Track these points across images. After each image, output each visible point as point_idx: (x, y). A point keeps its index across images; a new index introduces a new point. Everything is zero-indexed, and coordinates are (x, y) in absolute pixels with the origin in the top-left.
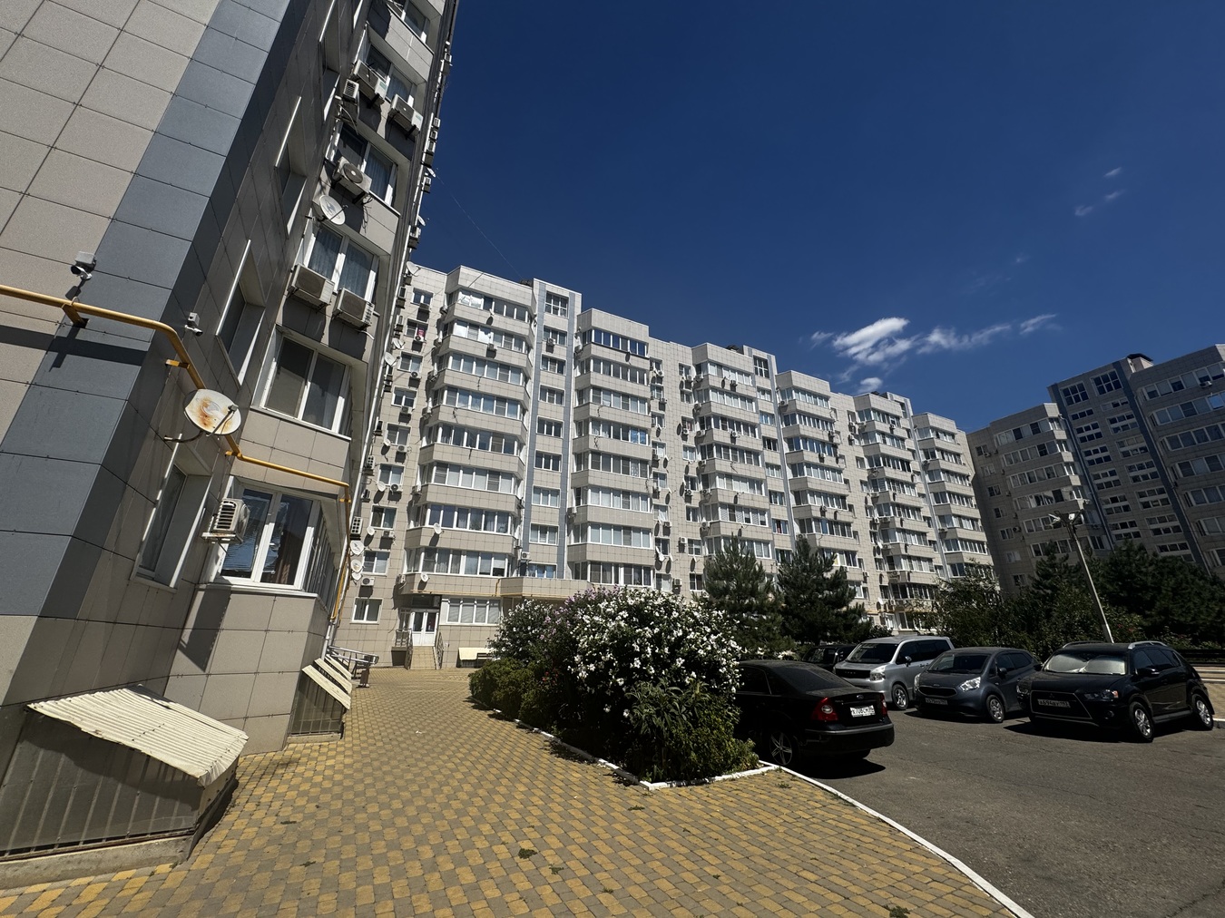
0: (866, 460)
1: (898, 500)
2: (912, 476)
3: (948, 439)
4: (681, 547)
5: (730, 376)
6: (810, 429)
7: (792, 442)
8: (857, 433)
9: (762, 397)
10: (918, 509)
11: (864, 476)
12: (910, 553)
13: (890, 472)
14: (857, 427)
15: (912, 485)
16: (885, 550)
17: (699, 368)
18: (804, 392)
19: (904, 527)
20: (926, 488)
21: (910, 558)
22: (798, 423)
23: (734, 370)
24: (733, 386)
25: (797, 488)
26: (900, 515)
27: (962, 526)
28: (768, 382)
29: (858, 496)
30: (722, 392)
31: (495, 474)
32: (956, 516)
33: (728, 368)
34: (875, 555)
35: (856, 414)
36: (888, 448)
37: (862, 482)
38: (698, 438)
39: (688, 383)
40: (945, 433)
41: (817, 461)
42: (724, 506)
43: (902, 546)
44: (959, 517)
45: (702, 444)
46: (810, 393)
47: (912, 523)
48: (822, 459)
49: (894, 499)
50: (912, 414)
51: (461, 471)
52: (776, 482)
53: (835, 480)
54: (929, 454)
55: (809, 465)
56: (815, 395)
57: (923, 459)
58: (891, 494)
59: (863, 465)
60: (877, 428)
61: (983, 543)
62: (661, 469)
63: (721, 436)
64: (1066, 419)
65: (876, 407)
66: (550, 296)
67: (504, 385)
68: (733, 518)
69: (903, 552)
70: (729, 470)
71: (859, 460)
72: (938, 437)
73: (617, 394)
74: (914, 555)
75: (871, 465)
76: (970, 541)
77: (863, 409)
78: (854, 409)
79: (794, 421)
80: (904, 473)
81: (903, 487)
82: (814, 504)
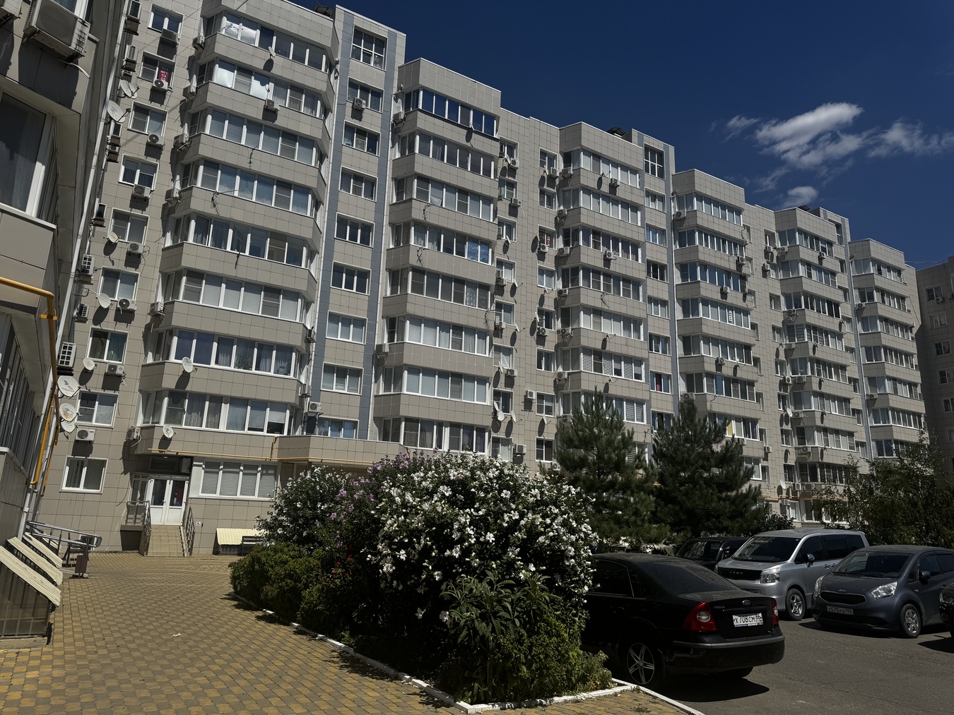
0: (782, 299)
1: (819, 355)
2: (840, 324)
3: (892, 276)
4: (528, 404)
5: (610, 173)
6: (712, 252)
7: (687, 270)
8: (775, 261)
9: (652, 205)
10: (843, 368)
11: (778, 319)
12: (827, 424)
13: (812, 317)
14: (776, 253)
15: (839, 336)
16: (796, 419)
17: (569, 158)
18: (709, 200)
19: (823, 390)
20: (856, 340)
21: (826, 431)
22: (697, 243)
23: (616, 164)
24: (613, 186)
25: (688, 332)
26: (819, 374)
27: (896, 392)
28: (661, 183)
29: (768, 347)
30: (597, 195)
31: (273, 292)
32: (890, 378)
33: (608, 161)
34: (781, 425)
35: (777, 235)
36: (813, 284)
37: (774, 328)
38: (560, 258)
39: (551, 179)
40: (890, 268)
41: (717, 297)
42: (588, 351)
43: (818, 415)
44: (895, 380)
45: (564, 267)
46: (717, 203)
47: (834, 385)
48: (724, 295)
49: (814, 353)
50: (849, 240)
51: (224, 286)
52: (659, 323)
53: (739, 323)
54: (866, 295)
55: (706, 302)
56: (724, 206)
57: (857, 301)
58: (811, 346)
59: (777, 305)
60: (802, 256)
61: (919, 415)
62: (506, 299)
63: (590, 255)
65: (803, 226)
66: (359, 34)
67: (287, 163)
68: (598, 368)
69: (818, 423)
70: (598, 304)
71: (774, 298)
72: (880, 272)
73: (452, 188)
74: (832, 426)
75: (789, 306)
76: (904, 412)
77: (786, 228)
78: (773, 229)
79: (692, 241)
80: (831, 318)
81: (827, 336)
82: (709, 354)
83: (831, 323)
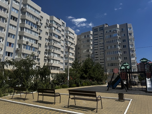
0: (49, 33)
6: (30, 18)
7: (23, 20)
8: (48, 26)
9: (15, 3)
10: (60, 49)
11: (47, 37)
12: (54, 58)
13: (54, 38)
14: (49, 24)
15: (60, 43)
16: (48, 57)
18: (31, 7)
19: (54, 52)
20: (64, 45)
21: (54, 60)
22: (26, 15)
25: (21, 34)
26: (54, 49)
29: (43, 42)
34: (44, 58)
35: (49, 21)
36: (56, 32)
37: (46, 39)
40: (72, 33)
41: (30, 28)
44: (70, 53)
46: (33, 8)
47: (57, 51)
48: (32, 28)
49: (53, 45)
50: (65, 26)
52: (13, 31)
53: (35, 35)
54: (67, 37)
55: (26, 28)
56: (35, 10)
57: (65, 38)
58: (53, 43)
59: (47, 35)
61: (73, 59)
65: (55, 20)
69: (52, 58)
71: (47, 33)
72: (70, 33)
75: (50, 35)
77: (51, 20)
78: (49, 19)
79: (25, 14)
80: (58, 39)
81: (57, 42)
82: (25, 40)
83: (59, 40)
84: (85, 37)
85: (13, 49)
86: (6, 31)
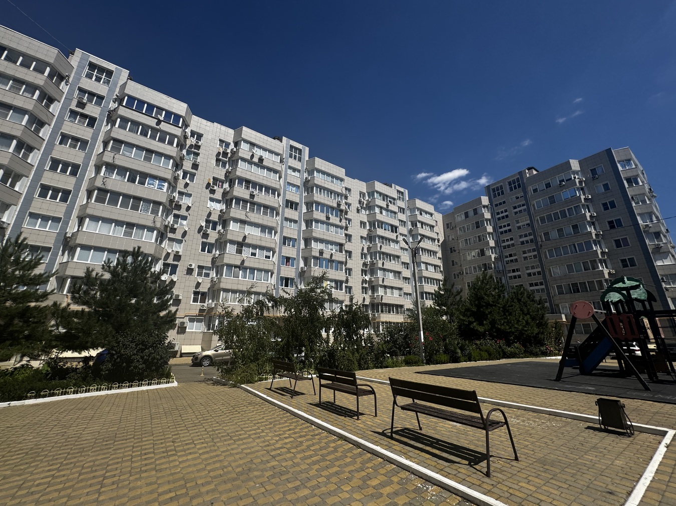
0: (367, 224)
1: (383, 250)
2: (397, 236)
3: (428, 217)
5: (258, 152)
6: (327, 198)
7: (309, 205)
8: (365, 206)
9: (293, 174)
10: (398, 257)
11: (365, 233)
12: (385, 283)
13: (380, 232)
14: (365, 202)
15: (397, 242)
17: (237, 144)
18: (324, 173)
19: (384, 267)
21: (385, 287)
22: (314, 192)
23: (265, 149)
24: (261, 160)
25: (307, 236)
26: (383, 259)
27: (427, 269)
28: (300, 164)
29: (357, 246)
30: (250, 162)
32: (424, 263)
33: (260, 147)
34: (362, 284)
35: (366, 194)
36: (383, 217)
37: (362, 237)
38: (225, 194)
39: (225, 154)
40: (426, 213)
41: (325, 219)
42: (232, 242)
43: (381, 280)
44: (426, 264)
45: (227, 198)
46: (328, 175)
47: (391, 265)
48: (328, 218)
49: (381, 249)
50: (407, 199)
52: (291, 231)
53: (337, 232)
54: (414, 224)
55: (317, 221)
56: (333, 176)
57: (410, 227)
58: (379, 245)
60: (377, 203)
61: (439, 280)
62: (183, 212)
64: (492, 207)
65: (379, 190)
66: (92, 66)
69: (381, 283)
70: (243, 218)
71: (363, 224)
72: (421, 214)
73: (139, 148)
74: (389, 285)
75: (370, 226)
76: (431, 279)
77: (370, 191)
78: (365, 191)
79: (312, 191)
80: (392, 233)
81: (389, 242)
82: (316, 247)
83: (393, 236)
84: (467, 215)
85: (294, 270)
86: (278, 235)
